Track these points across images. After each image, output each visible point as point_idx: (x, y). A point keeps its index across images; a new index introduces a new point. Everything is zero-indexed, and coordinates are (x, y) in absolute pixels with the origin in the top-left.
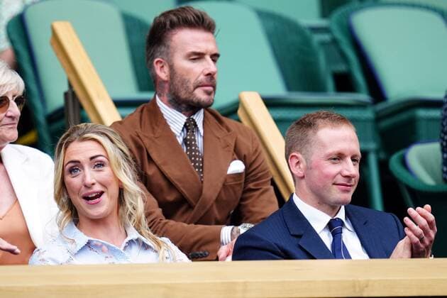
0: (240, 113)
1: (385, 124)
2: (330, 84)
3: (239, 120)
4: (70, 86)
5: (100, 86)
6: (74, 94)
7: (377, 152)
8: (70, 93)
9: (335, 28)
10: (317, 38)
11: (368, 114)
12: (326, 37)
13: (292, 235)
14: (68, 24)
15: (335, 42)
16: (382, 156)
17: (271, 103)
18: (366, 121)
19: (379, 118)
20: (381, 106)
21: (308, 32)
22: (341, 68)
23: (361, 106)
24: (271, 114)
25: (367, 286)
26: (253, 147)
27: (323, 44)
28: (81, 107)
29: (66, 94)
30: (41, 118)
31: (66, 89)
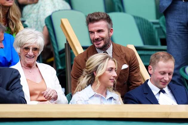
2: (159, 43)
6: (68, 44)
8: (67, 43)
9: (161, 23)
10: (155, 26)
12: (158, 26)
14: (67, 19)
15: (161, 27)
17: (138, 49)
21: (152, 24)
22: (163, 37)
27: (157, 28)
28: (71, 49)
29: (65, 44)
30: (57, 53)
31: (66, 42)
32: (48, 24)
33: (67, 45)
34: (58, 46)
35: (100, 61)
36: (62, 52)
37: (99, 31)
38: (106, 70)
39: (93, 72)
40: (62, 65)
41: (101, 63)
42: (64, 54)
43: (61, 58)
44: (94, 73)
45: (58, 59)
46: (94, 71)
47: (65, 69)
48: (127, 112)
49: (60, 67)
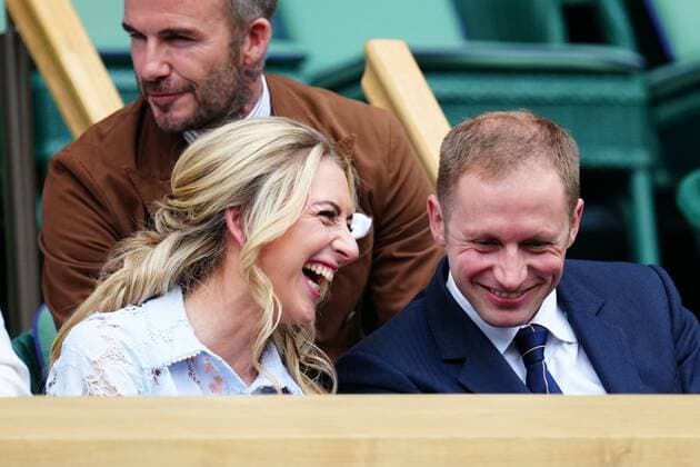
0: (367, 84)
1: (668, 111)
2: (555, 25)
3: (364, 100)
4: (10, 21)
5: (74, 22)
7: (651, 170)
8: (10, 36)
11: (634, 90)
13: (445, 361)
16: (663, 178)
17: (431, 65)
18: (627, 105)
19: (655, 100)
20: (660, 75)
23: (619, 72)
24: (431, 86)
25: (628, 451)
26: (389, 171)
28: (33, 66)
35: (272, 154)
37: (172, 36)
38: (306, 212)
39: (222, 212)
41: (278, 166)
44: (229, 217)
46: (231, 208)
48: (373, 442)
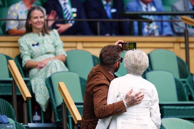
30: (55, 108)
31: (62, 102)
32: (48, 84)
33: (64, 103)
34: (56, 103)
36: (59, 107)
40: (59, 118)
42: (61, 109)
43: (58, 113)
45: (56, 113)
47: (62, 121)
49: (58, 120)
